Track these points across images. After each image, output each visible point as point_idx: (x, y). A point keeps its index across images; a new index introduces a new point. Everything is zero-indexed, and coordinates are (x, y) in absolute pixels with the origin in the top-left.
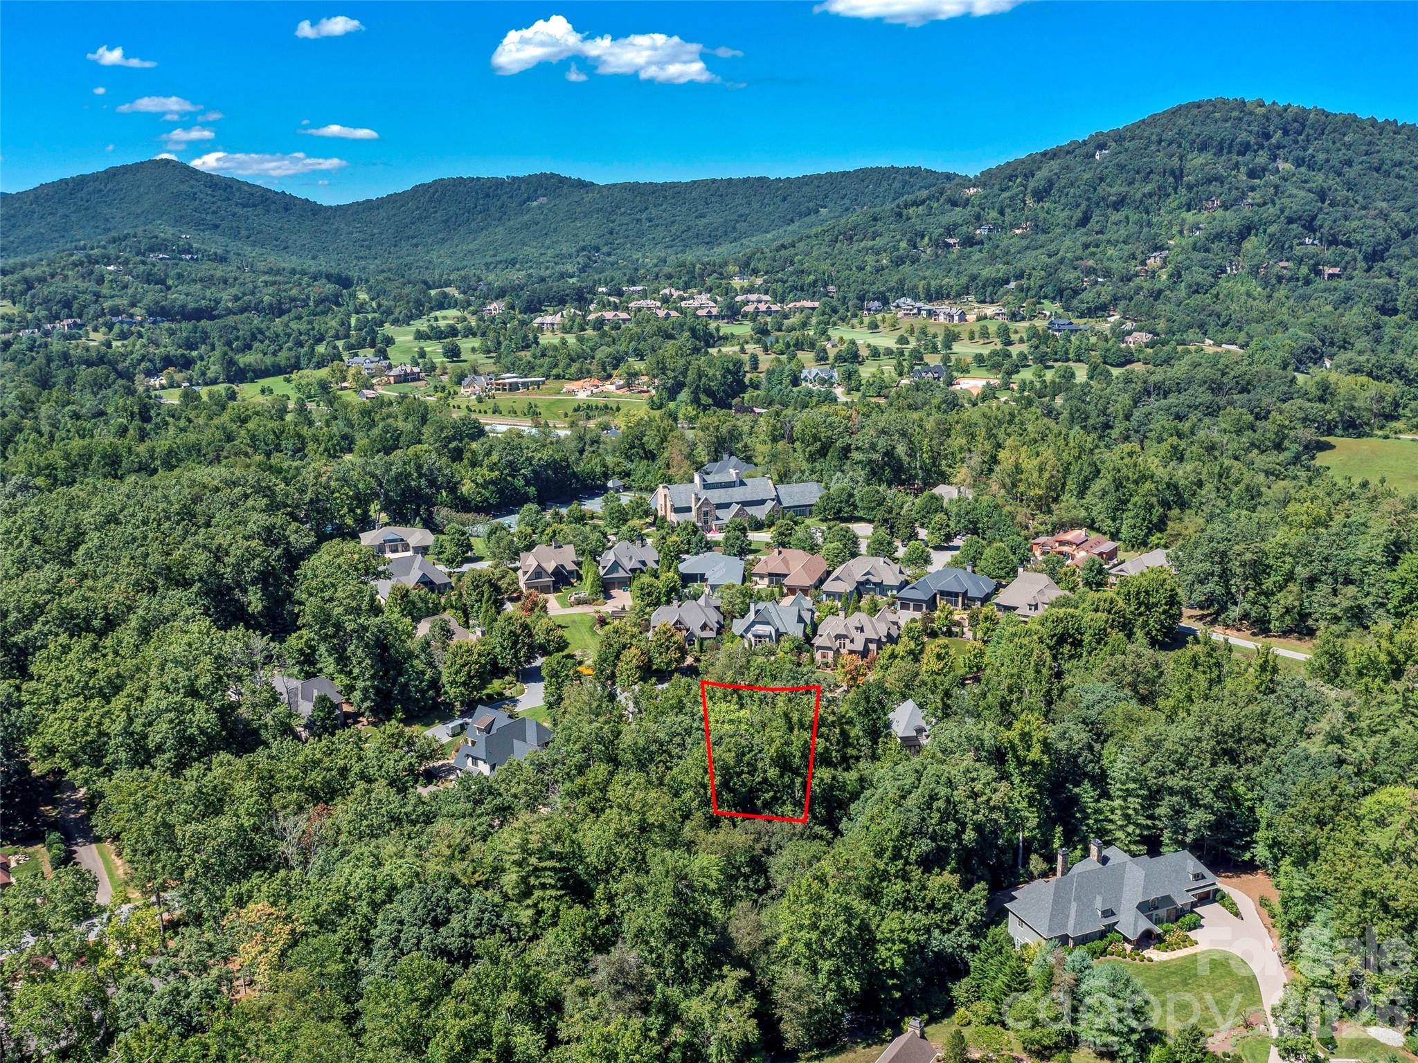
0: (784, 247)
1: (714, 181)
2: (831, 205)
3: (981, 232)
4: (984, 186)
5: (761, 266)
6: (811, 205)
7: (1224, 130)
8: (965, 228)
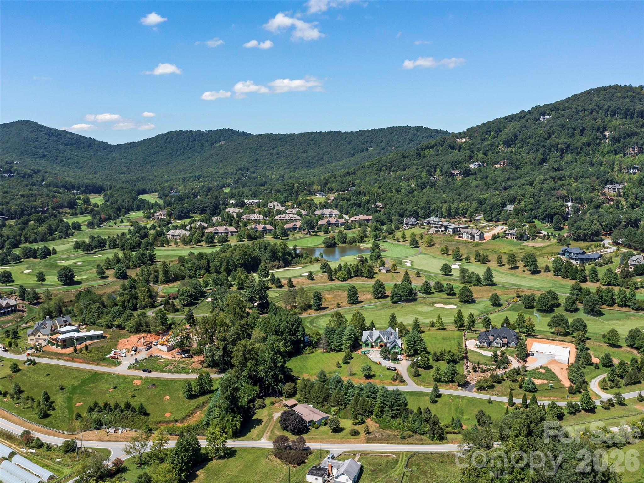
0: (348, 174)
1: (312, 133)
2: (375, 146)
3: (474, 166)
4: (471, 137)
5: (333, 185)
6: (364, 146)
7: (626, 103)
8: (464, 164)
